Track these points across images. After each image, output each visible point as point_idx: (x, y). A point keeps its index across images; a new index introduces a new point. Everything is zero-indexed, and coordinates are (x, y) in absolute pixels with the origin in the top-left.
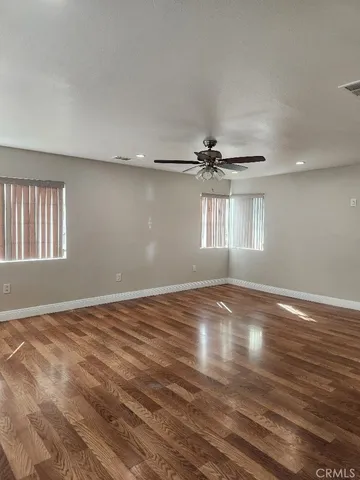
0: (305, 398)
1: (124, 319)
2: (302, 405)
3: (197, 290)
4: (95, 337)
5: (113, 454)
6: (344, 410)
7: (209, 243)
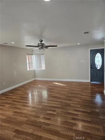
0: (78, 104)
1: (14, 97)
2: (79, 106)
3: (28, 83)
4: (9, 105)
5: (51, 135)
6: (86, 104)
7: (29, 69)
